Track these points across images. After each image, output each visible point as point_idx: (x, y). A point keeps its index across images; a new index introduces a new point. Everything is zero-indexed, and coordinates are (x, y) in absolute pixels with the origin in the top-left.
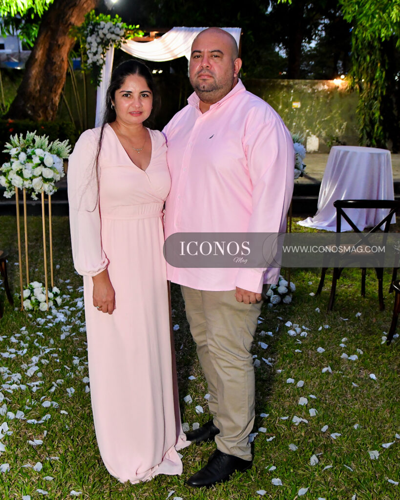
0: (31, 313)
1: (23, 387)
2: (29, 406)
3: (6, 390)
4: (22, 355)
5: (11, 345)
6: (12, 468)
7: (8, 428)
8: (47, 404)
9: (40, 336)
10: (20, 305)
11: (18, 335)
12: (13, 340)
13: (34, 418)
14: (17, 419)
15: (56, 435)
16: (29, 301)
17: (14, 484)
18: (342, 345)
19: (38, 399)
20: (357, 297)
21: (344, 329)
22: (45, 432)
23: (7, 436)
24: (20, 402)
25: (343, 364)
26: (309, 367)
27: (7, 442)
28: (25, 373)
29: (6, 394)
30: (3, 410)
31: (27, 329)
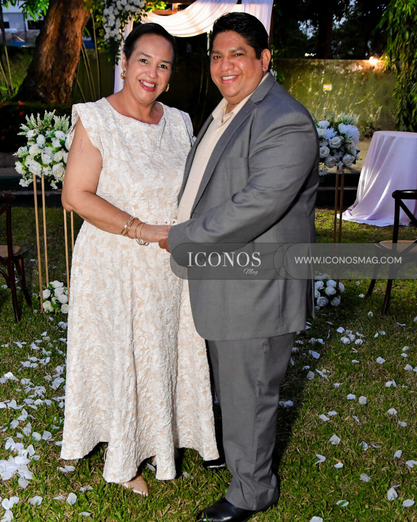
0: (52, 316)
1: (48, 402)
2: (57, 425)
3: (30, 405)
4: (45, 364)
5: (32, 353)
7: (34, 452)
9: (63, 343)
10: (39, 307)
11: (38, 341)
12: (34, 347)
14: (43, 440)
16: (49, 302)
17: (45, 519)
18: (404, 355)
20: (412, 300)
21: (402, 336)
23: (34, 461)
24: (46, 420)
25: (408, 377)
26: (370, 381)
27: (34, 468)
28: (50, 386)
29: (29, 410)
30: (27, 430)
31: (48, 335)
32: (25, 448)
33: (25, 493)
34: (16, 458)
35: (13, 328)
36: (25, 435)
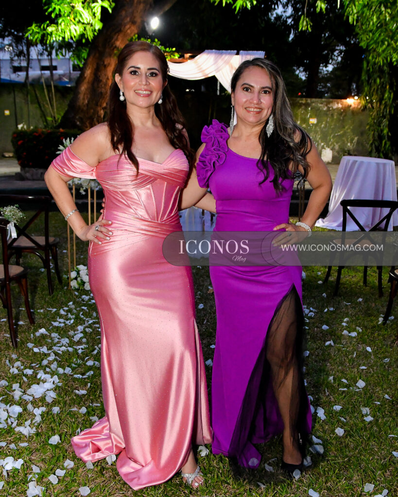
0: (77, 292)
1: (71, 349)
2: (75, 364)
3: (57, 351)
4: (70, 324)
5: (61, 316)
6: (62, 411)
7: (58, 380)
8: (90, 363)
9: (84, 310)
10: (68, 285)
11: (66, 308)
12: (62, 312)
13: (80, 374)
14: (65, 373)
15: (98, 387)
16: (75, 281)
17: (63, 422)
18: (344, 324)
19: (83, 359)
21: (346, 312)
22: (89, 384)
23: (57, 386)
24: (68, 361)
25: (344, 339)
26: (315, 341)
27: (57, 391)
28: (72, 339)
29: (56, 354)
30: (54, 366)
31: (73, 304)
32: (51, 378)
33: (50, 406)
34: (45, 383)
35: (47, 299)
36: (52, 370)
